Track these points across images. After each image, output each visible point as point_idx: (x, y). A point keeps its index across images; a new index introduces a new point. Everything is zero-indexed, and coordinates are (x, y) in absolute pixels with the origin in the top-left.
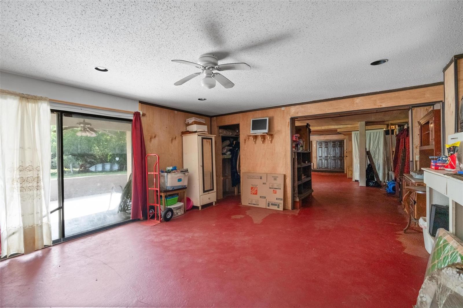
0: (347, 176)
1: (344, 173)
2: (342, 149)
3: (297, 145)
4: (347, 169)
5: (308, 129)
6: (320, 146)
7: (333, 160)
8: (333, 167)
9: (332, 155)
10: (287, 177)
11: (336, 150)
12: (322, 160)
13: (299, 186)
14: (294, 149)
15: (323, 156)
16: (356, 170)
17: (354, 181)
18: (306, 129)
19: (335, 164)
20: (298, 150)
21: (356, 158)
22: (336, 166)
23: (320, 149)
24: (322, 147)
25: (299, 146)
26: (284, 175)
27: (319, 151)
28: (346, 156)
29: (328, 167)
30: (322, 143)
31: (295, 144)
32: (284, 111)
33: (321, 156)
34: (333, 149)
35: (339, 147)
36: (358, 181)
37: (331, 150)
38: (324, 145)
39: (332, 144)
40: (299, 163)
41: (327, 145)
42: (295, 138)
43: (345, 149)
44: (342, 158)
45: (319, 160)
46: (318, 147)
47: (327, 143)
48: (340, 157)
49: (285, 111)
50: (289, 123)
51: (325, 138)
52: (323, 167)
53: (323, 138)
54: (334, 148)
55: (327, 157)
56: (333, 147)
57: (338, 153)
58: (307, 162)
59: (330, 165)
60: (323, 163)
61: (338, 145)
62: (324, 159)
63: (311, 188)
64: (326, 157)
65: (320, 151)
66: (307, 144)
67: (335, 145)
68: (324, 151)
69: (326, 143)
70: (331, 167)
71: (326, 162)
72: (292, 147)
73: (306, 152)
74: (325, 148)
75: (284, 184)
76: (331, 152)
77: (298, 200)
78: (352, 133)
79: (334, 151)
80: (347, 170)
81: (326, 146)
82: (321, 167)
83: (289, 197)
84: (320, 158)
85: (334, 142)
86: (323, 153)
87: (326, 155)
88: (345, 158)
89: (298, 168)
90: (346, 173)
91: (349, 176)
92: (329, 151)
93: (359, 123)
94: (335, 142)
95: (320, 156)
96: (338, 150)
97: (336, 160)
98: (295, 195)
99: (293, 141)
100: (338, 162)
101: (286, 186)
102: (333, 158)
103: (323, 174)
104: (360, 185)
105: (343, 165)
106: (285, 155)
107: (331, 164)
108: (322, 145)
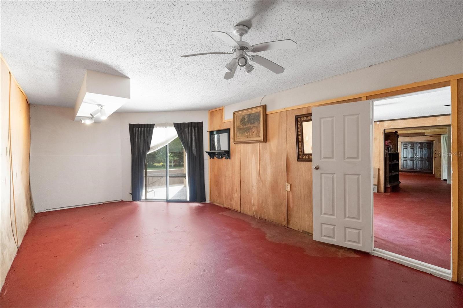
0: (435, 176)
1: (433, 173)
2: (431, 151)
3: (388, 148)
4: (436, 169)
5: (396, 135)
6: (405, 147)
7: (420, 161)
8: (420, 168)
9: (419, 156)
10: (380, 170)
11: (424, 151)
12: (407, 161)
13: (390, 177)
14: (386, 151)
15: (408, 157)
16: (445, 170)
17: (443, 180)
18: (395, 135)
19: (422, 165)
20: (389, 152)
21: (445, 159)
22: (424, 167)
23: (405, 150)
24: (407, 149)
25: (390, 149)
26: (378, 169)
27: (403, 152)
28: (435, 158)
29: (414, 167)
30: (407, 144)
31: (387, 147)
32: (378, 124)
33: (406, 157)
34: (420, 150)
35: (428, 148)
36: (446, 180)
37: (418, 151)
38: (409, 146)
39: (418, 145)
40: (390, 161)
41: (414, 146)
42: (388, 143)
43: (434, 151)
44: (430, 159)
45: (403, 160)
46: (402, 148)
47: (413, 144)
48: (427, 158)
49: (380, 125)
50: (383, 132)
51: (410, 139)
52: (408, 168)
53: (408, 139)
54: (422, 149)
55: (414, 158)
56: (420, 148)
57: (426, 155)
58: (395, 160)
59: (416, 166)
60: (408, 164)
61: (426, 147)
62: (409, 159)
63: (399, 181)
64: (411, 158)
65: (405, 153)
66: (395, 147)
67: (423, 146)
68: (409, 152)
69: (411, 144)
70: (417, 168)
71: (412, 163)
72: (385, 149)
73: (395, 153)
74: (411, 150)
75: (378, 175)
76: (418, 153)
77: (389, 186)
78: (441, 137)
79: (421, 152)
80: (436, 171)
81: (412, 147)
82: (406, 167)
83: (381, 184)
84: (405, 159)
85: (421, 143)
86: (409, 154)
87: (411, 156)
88: (434, 159)
89: (390, 165)
90: (435, 174)
91: (438, 176)
92: (416, 153)
93: (448, 128)
94: (423, 144)
95: (404, 157)
96: (426, 151)
97: (423, 161)
98: (387, 183)
99: (385, 145)
100: (425, 163)
101: (380, 176)
102: (419, 159)
103: (408, 174)
104: (447, 183)
105: (431, 166)
106: (379, 155)
107: (418, 165)
108: (407, 146)
